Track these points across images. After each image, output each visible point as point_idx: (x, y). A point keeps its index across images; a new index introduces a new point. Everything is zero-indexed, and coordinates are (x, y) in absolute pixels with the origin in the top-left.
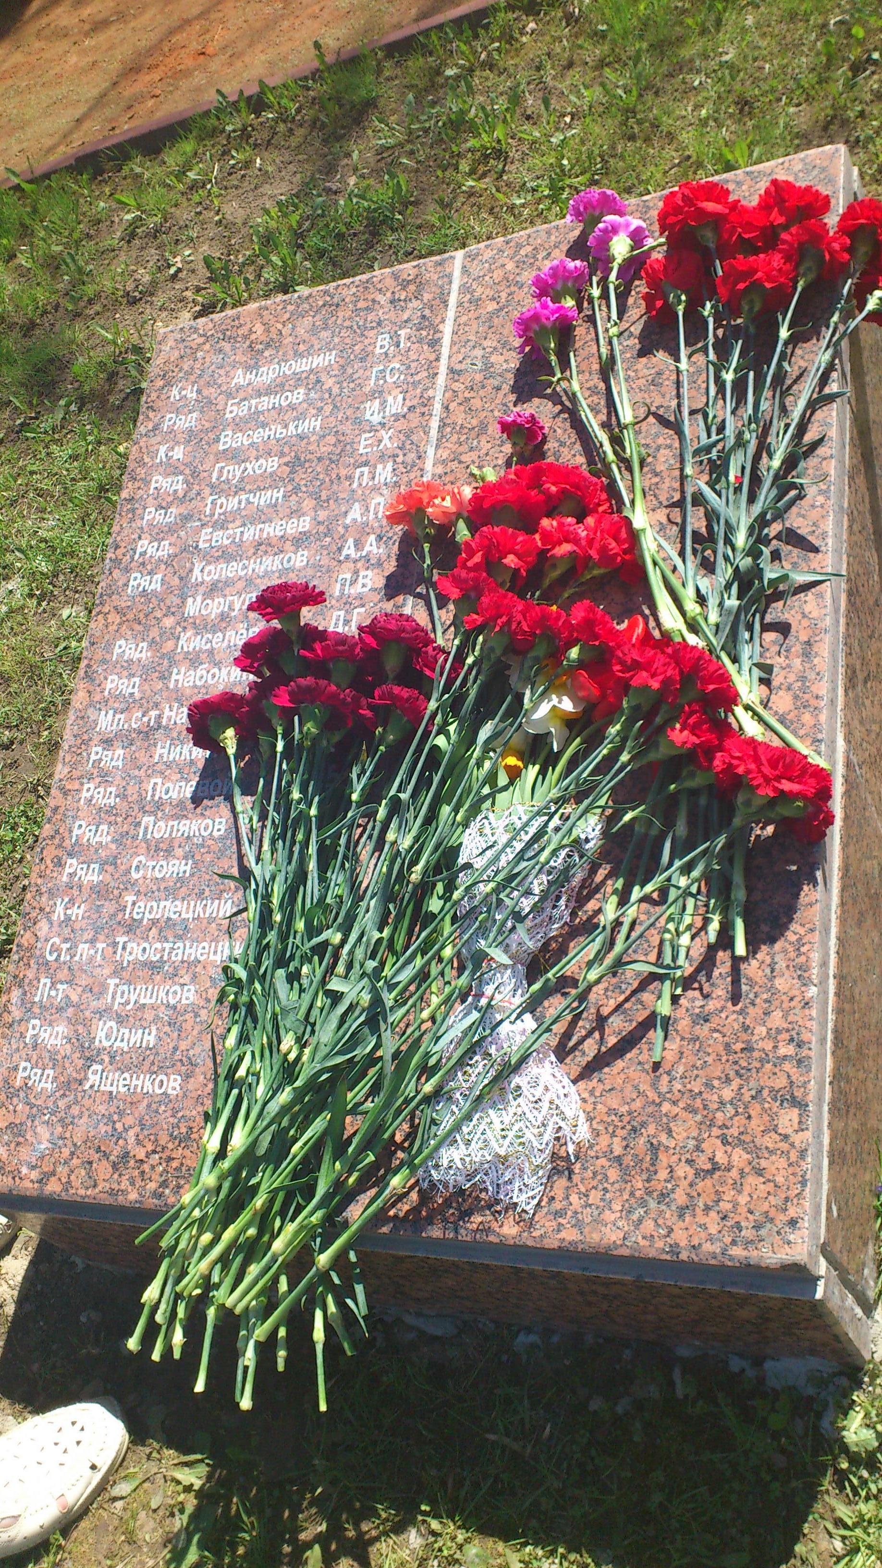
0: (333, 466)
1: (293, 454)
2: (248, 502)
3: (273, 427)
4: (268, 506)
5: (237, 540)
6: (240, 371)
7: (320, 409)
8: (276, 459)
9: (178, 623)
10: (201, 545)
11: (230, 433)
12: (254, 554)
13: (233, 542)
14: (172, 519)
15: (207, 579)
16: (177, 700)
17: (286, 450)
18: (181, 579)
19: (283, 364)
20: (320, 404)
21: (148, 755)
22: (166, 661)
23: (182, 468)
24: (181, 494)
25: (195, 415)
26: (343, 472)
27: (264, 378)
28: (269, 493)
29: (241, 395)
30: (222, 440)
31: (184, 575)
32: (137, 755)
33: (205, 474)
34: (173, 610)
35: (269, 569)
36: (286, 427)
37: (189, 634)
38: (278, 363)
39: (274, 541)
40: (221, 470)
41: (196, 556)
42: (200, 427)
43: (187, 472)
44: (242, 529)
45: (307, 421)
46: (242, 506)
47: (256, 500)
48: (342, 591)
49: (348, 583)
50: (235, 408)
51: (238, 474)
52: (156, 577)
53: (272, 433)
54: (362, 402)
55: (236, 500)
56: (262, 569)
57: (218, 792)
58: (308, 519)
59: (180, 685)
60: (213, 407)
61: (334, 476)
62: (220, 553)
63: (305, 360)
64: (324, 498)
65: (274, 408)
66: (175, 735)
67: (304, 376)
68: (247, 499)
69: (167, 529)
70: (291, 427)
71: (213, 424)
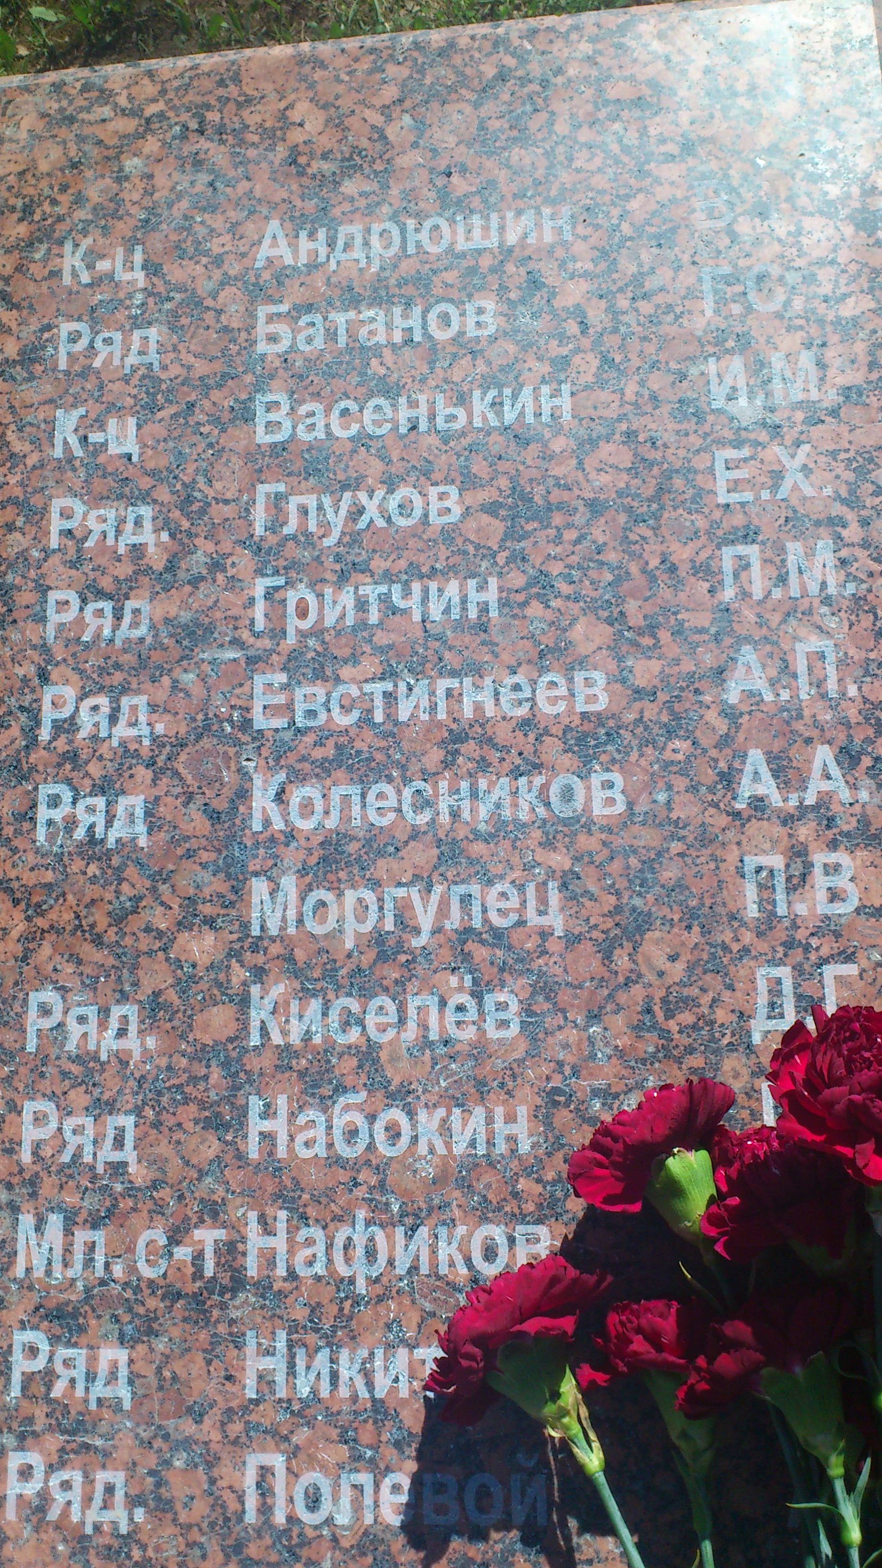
0: (643, 530)
1: (504, 483)
2: (390, 609)
3: (422, 398)
4: (460, 625)
5: (379, 717)
6: (274, 225)
7: (562, 363)
8: (453, 491)
9: (233, 954)
10: (260, 721)
11: (282, 398)
12: (447, 764)
13: (366, 720)
14: (142, 631)
15: (305, 825)
16: (281, 1197)
17: (480, 467)
18: (214, 816)
19: (411, 223)
20: (555, 349)
21: (218, 1370)
22: (216, 1074)
23: (145, 483)
24: (156, 558)
25: (153, 333)
26: (682, 554)
27: (358, 253)
28: (453, 589)
29: (295, 293)
30: (261, 417)
31: (221, 805)
32: (178, 1366)
33: (228, 510)
34: (207, 909)
35: (507, 813)
36: (462, 400)
37: (278, 990)
38: (394, 217)
39: (503, 734)
40: (278, 502)
41: (249, 750)
42: (175, 370)
43: (163, 494)
44: (389, 686)
45: (527, 391)
46: (374, 617)
47: (414, 603)
48: (767, 903)
49: (780, 882)
50: (282, 329)
51: (338, 521)
52: (123, 802)
53: (423, 411)
54: (692, 359)
55: (347, 598)
56: (483, 812)
57: (496, 1515)
58: (600, 678)
59: (281, 1152)
60: (209, 317)
61: (654, 562)
62: (329, 751)
63: (476, 220)
64: (635, 619)
65: (408, 341)
66: (300, 1314)
67: (486, 262)
68: (385, 600)
69: (128, 659)
70: (480, 404)
71: (218, 366)
